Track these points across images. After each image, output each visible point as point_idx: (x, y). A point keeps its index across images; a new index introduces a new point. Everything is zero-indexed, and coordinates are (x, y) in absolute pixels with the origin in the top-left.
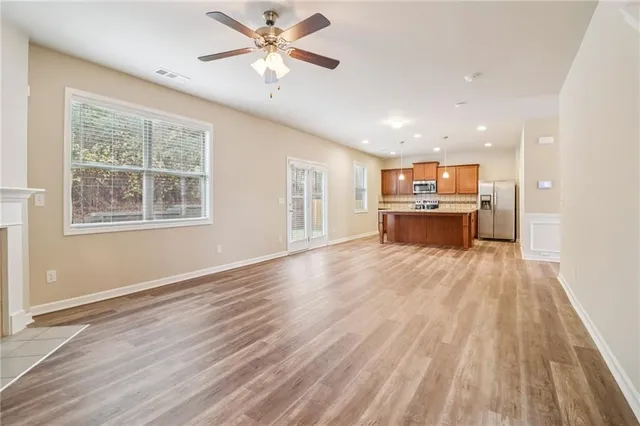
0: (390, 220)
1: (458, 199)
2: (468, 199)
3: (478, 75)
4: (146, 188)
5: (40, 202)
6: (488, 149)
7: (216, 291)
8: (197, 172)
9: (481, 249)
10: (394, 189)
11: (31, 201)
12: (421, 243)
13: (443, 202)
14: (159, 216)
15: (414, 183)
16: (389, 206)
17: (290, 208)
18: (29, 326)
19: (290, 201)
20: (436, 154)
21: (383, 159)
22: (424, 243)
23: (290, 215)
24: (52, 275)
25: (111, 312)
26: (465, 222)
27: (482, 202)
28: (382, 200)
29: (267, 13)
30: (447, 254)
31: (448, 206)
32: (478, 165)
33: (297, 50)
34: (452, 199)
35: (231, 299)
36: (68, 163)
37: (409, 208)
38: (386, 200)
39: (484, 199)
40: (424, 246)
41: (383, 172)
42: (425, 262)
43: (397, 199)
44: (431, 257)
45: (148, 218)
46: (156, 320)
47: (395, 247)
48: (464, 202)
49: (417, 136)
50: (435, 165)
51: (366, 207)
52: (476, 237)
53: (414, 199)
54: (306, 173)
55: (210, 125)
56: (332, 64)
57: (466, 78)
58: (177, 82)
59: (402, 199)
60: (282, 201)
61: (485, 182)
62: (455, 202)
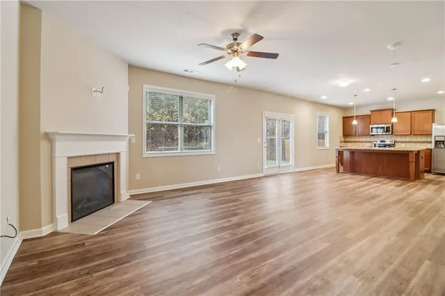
0: (346, 155)
1: (414, 139)
2: (424, 139)
3: (398, 43)
4: (180, 133)
5: (133, 141)
6: (440, 95)
7: (213, 192)
8: (206, 123)
9: (429, 182)
10: (354, 131)
11: (130, 140)
12: (372, 174)
13: (397, 142)
14: (186, 149)
15: (371, 126)
16: (350, 144)
17: (265, 145)
18: (128, 199)
19: (265, 140)
20: (392, 102)
21: (344, 109)
22: (375, 174)
23: (265, 150)
24: (138, 176)
25: (162, 197)
26: (412, 158)
27: (436, 142)
28: (343, 140)
29: (233, 35)
30: (392, 183)
31: (403, 145)
32: (433, 111)
33: (251, 52)
34: (408, 139)
35: (220, 197)
36: (145, 122)
37: (367, 146)
38: (347, 140)
39: (437, 139)
40: (373, 177)
41: (345, 119)
42: (367, 187)
43: (357, 139)
44: (374, 185)
45: (180, 149)
46: (180, 203)
47: (348, 176)
48: (420, 142)
49: (367, 90)
50: (390, 112)
51: (328, 146)
52: (429, 172)
53: (372, 139)
54: (277, 122)
55: (214, 96)
56: (274, 56)
57: (389, 47)
58: (195, 74)
59: (361, 139)
60: (259, 140)
61: (439, 124)
62: (411, 142)
